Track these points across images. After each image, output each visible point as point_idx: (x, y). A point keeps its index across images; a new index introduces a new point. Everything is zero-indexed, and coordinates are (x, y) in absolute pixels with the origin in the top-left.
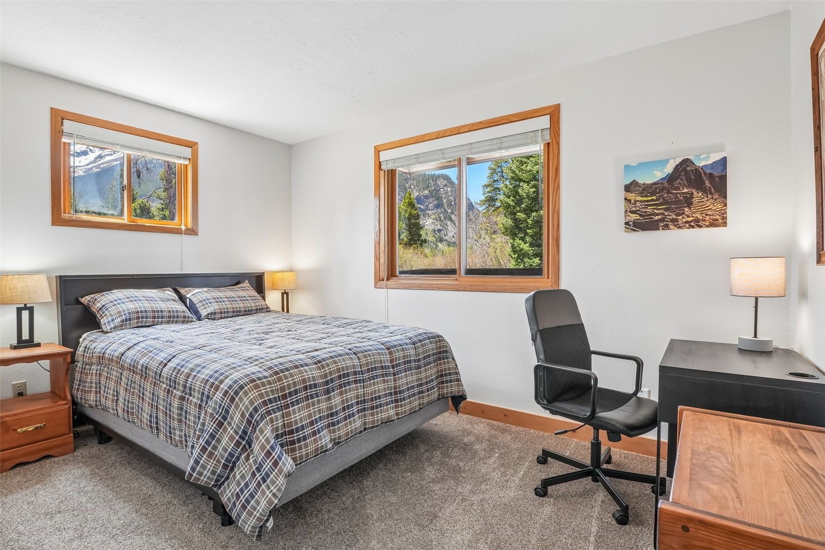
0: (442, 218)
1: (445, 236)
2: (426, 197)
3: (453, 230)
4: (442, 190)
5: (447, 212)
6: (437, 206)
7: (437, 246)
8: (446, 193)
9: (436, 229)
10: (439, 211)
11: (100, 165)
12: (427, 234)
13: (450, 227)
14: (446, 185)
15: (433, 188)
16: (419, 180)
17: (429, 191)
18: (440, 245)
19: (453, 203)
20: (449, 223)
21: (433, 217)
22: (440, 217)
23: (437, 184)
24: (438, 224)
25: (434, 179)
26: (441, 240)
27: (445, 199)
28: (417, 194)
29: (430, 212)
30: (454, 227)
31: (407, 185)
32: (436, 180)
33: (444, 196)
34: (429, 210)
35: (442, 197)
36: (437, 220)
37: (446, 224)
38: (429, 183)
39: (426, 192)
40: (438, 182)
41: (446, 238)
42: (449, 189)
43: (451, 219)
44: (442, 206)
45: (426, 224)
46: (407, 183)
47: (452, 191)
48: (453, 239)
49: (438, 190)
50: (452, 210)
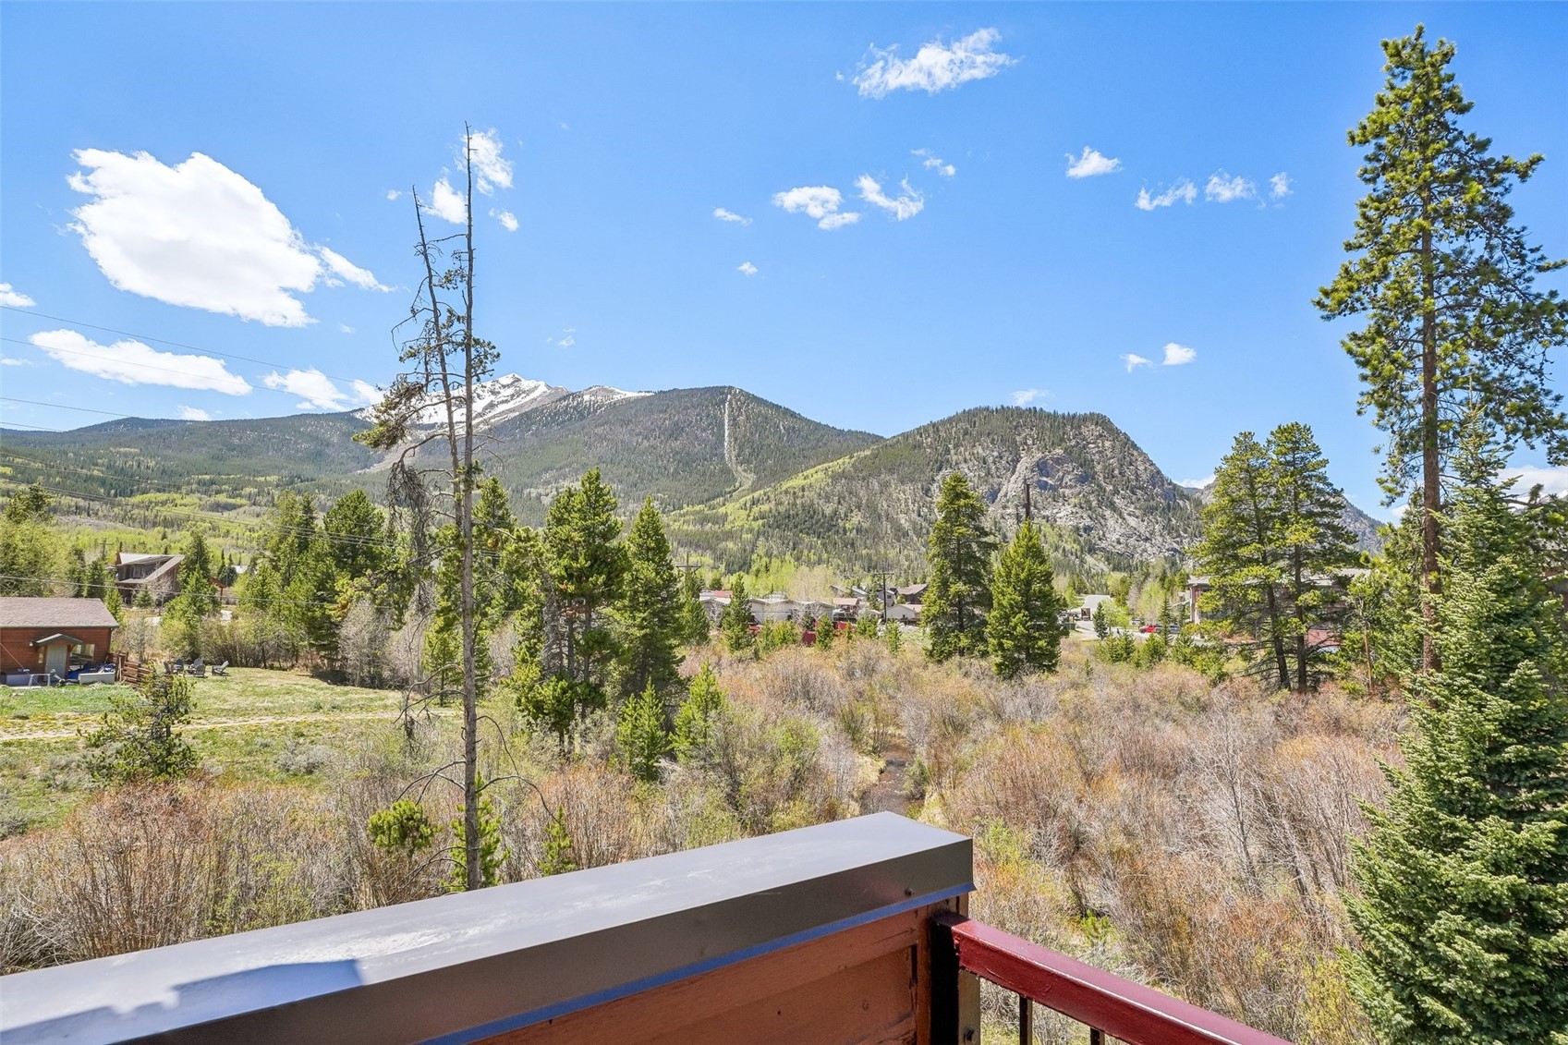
0: (1094, 504)
1: (1100, 539)
2: (1058, 461)
3: (1118, 528)
4: (1092, 446)
5: (1105, 491)
6: (1082, 480)
7: (1083, 562)
8: (1100, 452)
9: (1081, 525)
10: (1087, 488)
11: (490, 419)
12: (1060, 536)
13: (1111, 522)
14: (1101, 436)
15: (1073, 443)
16: (1043, 427)
17: (1065, 450)
18: (1088, 558)
19: (1116, 472)
20: (1108, 513)
21: (1073, 500)
22: (1088, 502)
23: (1081, 433)
24: (1085, 516)
25: (1075, 425)
26: (1092, 550)
27: (1099, 463)
28: (1040, 455)
29: (1067, 492)
30: (1120, 521)
31: (1018, 438)
32: (1080, 427)
33: (1097, 457)
34: (1066, 487)
35: (1093, 461)
36: (1082, 508)
37: (1103, 517)
38: (1064, 434)
39: (1059, 451)
40: (1084, 430)
41: (1104, 544)
42: (1107, 444)
43: (1112, 506)
44: (1093, 478)
45: (1059, 515)
46: (1019, 435)
47: (1113, 447)
48: (1119, 547)
49: (1084, 447)
50: (1114, 486)
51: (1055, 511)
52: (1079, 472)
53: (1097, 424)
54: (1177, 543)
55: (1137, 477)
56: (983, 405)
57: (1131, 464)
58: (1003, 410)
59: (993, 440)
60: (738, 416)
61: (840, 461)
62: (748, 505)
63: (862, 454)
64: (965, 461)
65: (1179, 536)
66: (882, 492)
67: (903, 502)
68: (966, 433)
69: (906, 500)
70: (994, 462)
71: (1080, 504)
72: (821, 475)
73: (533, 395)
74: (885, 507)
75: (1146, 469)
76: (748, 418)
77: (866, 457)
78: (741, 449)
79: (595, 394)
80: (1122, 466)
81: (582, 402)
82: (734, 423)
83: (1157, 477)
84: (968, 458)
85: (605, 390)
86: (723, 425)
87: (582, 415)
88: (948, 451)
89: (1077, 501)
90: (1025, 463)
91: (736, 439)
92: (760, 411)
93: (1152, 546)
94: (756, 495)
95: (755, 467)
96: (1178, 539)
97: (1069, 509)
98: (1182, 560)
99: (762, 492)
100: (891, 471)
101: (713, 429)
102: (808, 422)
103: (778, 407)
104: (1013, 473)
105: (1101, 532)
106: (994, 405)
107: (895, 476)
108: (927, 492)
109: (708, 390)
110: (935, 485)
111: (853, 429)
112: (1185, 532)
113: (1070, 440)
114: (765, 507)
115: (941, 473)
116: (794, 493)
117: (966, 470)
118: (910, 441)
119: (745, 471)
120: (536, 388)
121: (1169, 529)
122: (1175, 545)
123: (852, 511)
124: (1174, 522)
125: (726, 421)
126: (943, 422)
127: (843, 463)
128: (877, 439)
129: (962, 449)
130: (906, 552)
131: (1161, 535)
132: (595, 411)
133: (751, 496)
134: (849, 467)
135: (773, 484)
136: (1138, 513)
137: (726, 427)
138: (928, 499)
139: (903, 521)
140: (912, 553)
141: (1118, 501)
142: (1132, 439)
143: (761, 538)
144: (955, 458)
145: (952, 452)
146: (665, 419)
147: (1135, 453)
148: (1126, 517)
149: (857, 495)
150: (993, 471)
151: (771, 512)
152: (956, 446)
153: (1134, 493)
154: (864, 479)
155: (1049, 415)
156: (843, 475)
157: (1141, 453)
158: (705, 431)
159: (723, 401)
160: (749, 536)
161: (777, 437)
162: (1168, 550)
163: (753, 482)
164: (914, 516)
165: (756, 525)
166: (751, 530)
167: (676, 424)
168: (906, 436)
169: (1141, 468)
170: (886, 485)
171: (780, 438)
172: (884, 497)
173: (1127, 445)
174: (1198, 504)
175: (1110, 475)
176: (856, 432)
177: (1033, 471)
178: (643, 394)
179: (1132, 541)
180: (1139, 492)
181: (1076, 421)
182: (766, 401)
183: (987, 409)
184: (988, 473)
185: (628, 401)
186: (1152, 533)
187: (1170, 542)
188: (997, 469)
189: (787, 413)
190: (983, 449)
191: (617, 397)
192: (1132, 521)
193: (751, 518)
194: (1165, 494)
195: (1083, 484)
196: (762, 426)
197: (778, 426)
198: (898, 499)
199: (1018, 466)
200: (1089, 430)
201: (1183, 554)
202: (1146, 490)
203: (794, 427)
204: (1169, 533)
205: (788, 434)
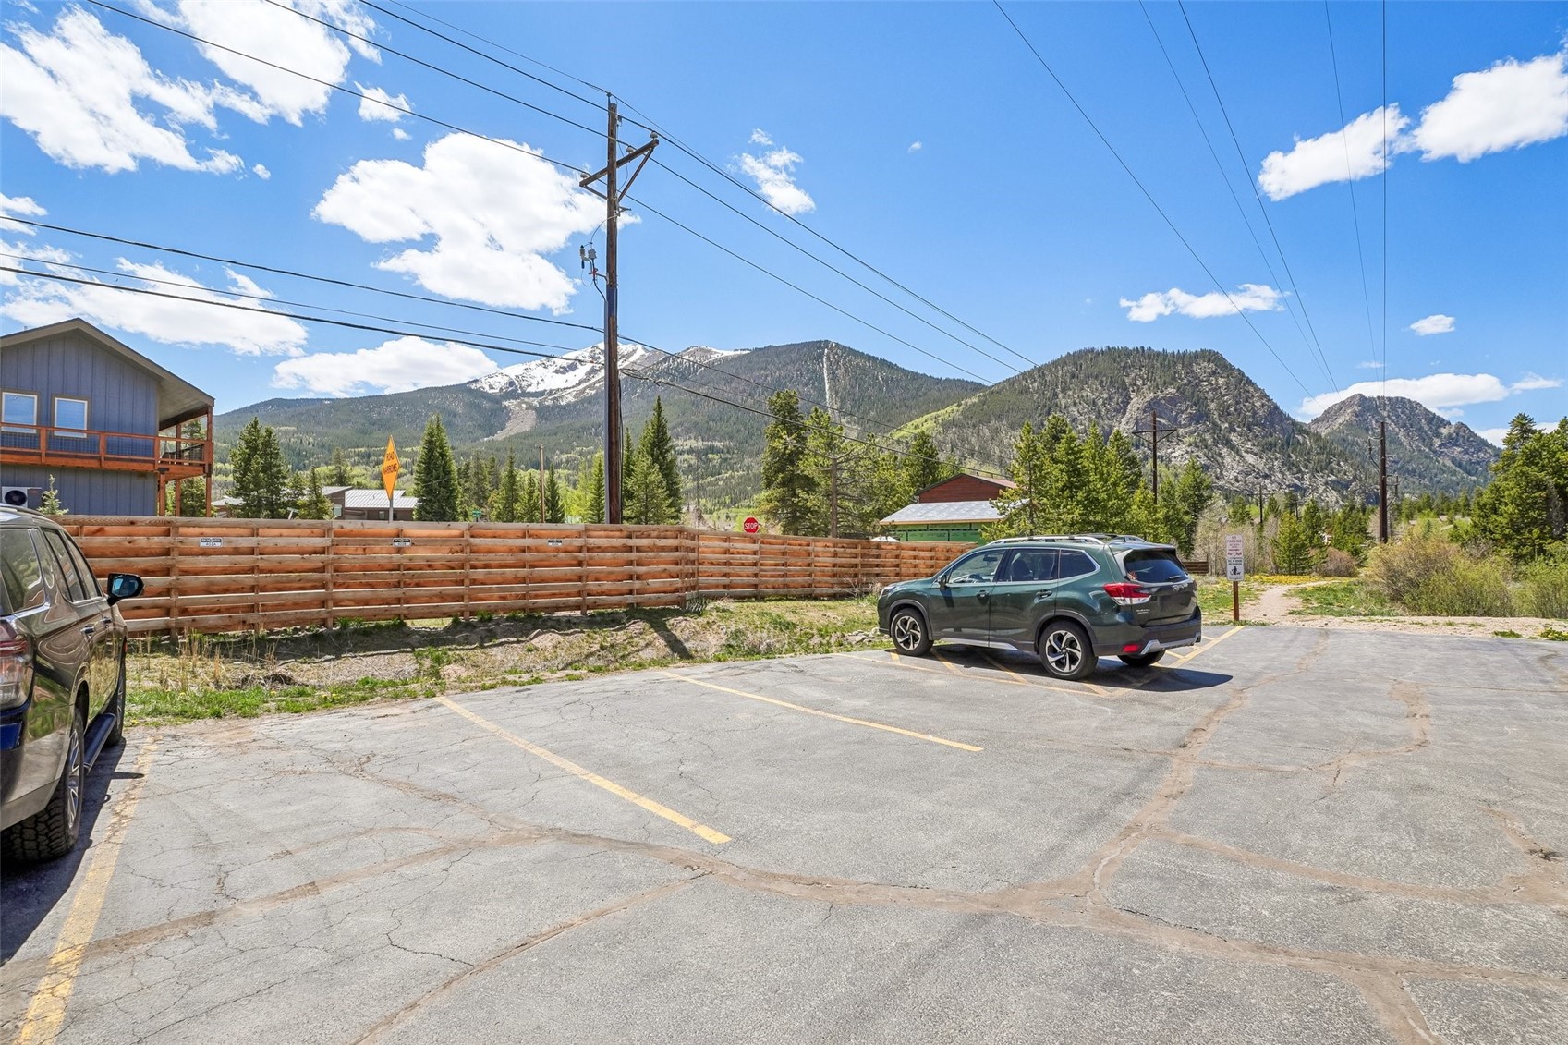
51: (1169, 451)
52: (1193, 411)
53: (1209, 361)
54: (1298, 478)
55: (1255, 413)
56: (1088, 347)
57: (1247, 401)
58: (1109, 352)
59: (1102, 381)
60: (837, 369)
61: (949, 409)
63: (970, 401)
64: (1075, 404)
65: (1300, 471)
66: (993, 438)
68: (1073, 376)
70: (1104, 404)
71: (1195, 443)
72: (931, 424)
73: (632, 359)
74: (997, 452)
75: (1263, 405)
76: (846, 371)
77: (974, 404)
78: (842, 401)
79: (693, 354)
80: (1238, 403)
81: (681, 363)
82: (833, 376)
83: (1274, 411)
84: (1077, 401)
85: (703, 349)
86: (823, 379)
87: (683, 375)
88: (1056, 395)
89: (1192, 439)
90: (1136, 404)
91: (837, 393)
92: (858, 364)
93: (1272, 482)
95: (859, 419)
96: (1299, 475)
97: (1184, 448)
100: (999, 417)
101: (813, 384)
102: (906, 372)
103: (875, 359)
104: (1124, 414)
105: (1218, 471)
106: (1100, 346)
107: (1005, 422)
109: (805, 344)
111: (951, 378)
112: (1306, 467)
113: (1182, 380)
116: (907, 443)
117: (1076, 413)
118: (1017, 385)
119: (848, 423)
120: (634, 351)
121: (1290, 465)
122: (1296, 481)
123: (965, 458)
124: (1294, 457)
125: (826, 375)
126: (1047, 366)
127: (951, 411)
128: (977, 387)
129: (1070, 393)
131: (1280, 472)
132: (695, 371)
134: (958, 416)
135: (882, 435)
136: (1255, 449)
137: (826, 381)
141: (1234, 438)
142: (1247, 374)
144: (1063, 402)
145: (1060, 396)
146: (767, 376)
147: (1251, 389)
148: (1244, 454)
149: (969, 443)
150: (1103, 413)
152: (1063, 390)
153: (1250, 430)
154: (974, 426)
155: (1158, 354)
156: (953, 423)
157: (1257, 389)
158: (806, 385)
159: (820, 357)
161: (876, 388)
162: (1289, 486)
167: (778, 379)
168: (1011, 382)
169: (1258, 404)
170: (996, 431)
171: (880, 389)
172: (995, 443)
173: (1242, 381)
174: (1318, 437)
175: (1225, 413)
176: (954, 380)
177: (1145, 412)
178: (739, 352)
179: (1250, 478)
180: (1257, 429)
181: (1188, 359)
182: (863, 354)
183: (1093, 350)
184: (1099, 415)
185: (726, 360)
186: (1271, 469)
187: (1291, 479)
188: (1108, 411)
189: (884, 362)
190: (1092, 392)
191: (714, 357)
192: (1250, 459)
194: (1284, 431)
195: (1198, 422)
196: (861, 378)
197: (877, 379)
198: (1010, 445)
199: (1129, 407)
200: (1202, 368)
201: (1305, 490)
202: (1263, 426)
203: (892, 378)
204: (1289, 469)
205: (888, 386)
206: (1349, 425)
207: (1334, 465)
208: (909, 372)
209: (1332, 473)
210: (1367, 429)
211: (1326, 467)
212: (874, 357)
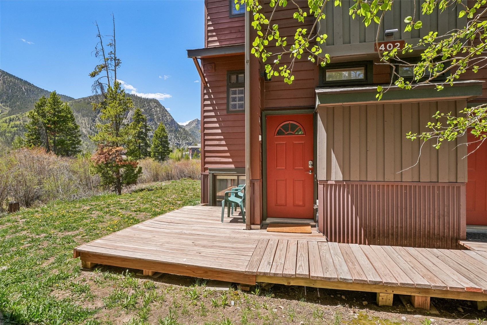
4: (153, 109)
5: (157, 125)
8: (156, 112)
10: (151, 123)
14: (156, 106)
15: (147, 108)
16: (137, 101)
17: (145, 110)
19: (161, 118)
23: (149, 105)
25: (148, 102)
27: (155, 115)
32: (149, 103)
33: (155, 113)
35: (153, 114)
38: (144, 104)
40: (151, 104)
44: (153, 120)
47: (160, 110)
49: (151, 110)
52: (149, 118)
53: (155, 102)
54: (178, 141)
55: (167, 121)
57: (165, 116)
62: (7, 121)
65: (179, 139)
67: (84, 124)
69: (85, 123)
75: (170, 118)
80: (162, 117)
83: (173, 121)
92: (11, 80)
93: (171, 142)
94: (12, 117)
95: (10, 105)
98: (179, 147)
99: (15, 116)
102: (38, 88)
103: (21, 80)
104: (127, 116)
107: (80, 114)
108: (94, 121)
110: (97, 118)
112: (181, 138)
113: (146, 107)
114: (18, 123)
115: (99, 114)
118: (86, 101)
119: (4, 106)
121: (176, 137)
122: (178, 142)
124: (178, 135)
128: (71, 99)
130: (86, 142)
131: (174, 139)
133: (9, 117)
135: (21, 113)
138: (94, 123)
139: (84, 131)
140: (88, 143)
142: (166, 108)
143: (16, 136)
147: (167, 113)
151: (20, 124)
153: (166, 126)
155: (139, 97)
157: (168, 113)
160: (9, 134)
161: (21, 93)
162: (176, 143)
163: (9, 112)
164: (89, 129)
165: (13, 130)
166: (10, 132)
168: (84, 99)
169: (168, 118)
171: (23, 93)
173: (164, 110)
174: (184, 130)
175: (159, 119)
176: (61, 95)
180: (168, 125)
182: (14, 76)
186: (171, 138)
187: (176, 141)
189: (26, 82)
193: (10, 126)
194: (175, 127)
195: (150, 121)
196: (13, 87)
197: (22, 88)
198: (82, 123)
199: (129, 114)
200: (152, 104)
201: (180, 145)
202: (170, 125)
203: (30, 90)
204: (176, 138)
205: (27, 92)
206: (194, 127)
207: (188, 138)
208: (40, 88)
209: (187, 140)
210: (199, 129)
211: (185, 139)
212: (20, 79)
